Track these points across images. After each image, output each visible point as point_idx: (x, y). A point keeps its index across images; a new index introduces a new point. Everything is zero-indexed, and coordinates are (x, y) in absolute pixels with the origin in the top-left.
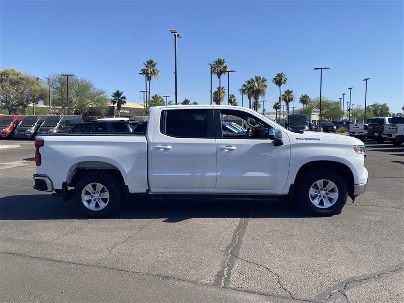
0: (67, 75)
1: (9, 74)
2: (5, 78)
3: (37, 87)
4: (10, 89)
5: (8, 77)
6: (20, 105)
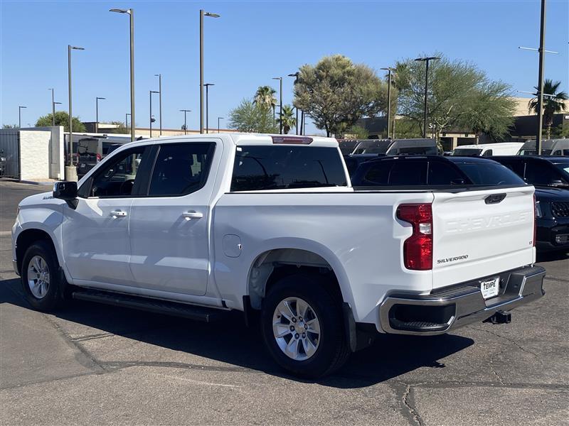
0: (427, 59)
1: (330, 68)
2: (325, 74)
3: (372, 87)
4: (328, 94)
5: (328, 72)
6: (343, 121)
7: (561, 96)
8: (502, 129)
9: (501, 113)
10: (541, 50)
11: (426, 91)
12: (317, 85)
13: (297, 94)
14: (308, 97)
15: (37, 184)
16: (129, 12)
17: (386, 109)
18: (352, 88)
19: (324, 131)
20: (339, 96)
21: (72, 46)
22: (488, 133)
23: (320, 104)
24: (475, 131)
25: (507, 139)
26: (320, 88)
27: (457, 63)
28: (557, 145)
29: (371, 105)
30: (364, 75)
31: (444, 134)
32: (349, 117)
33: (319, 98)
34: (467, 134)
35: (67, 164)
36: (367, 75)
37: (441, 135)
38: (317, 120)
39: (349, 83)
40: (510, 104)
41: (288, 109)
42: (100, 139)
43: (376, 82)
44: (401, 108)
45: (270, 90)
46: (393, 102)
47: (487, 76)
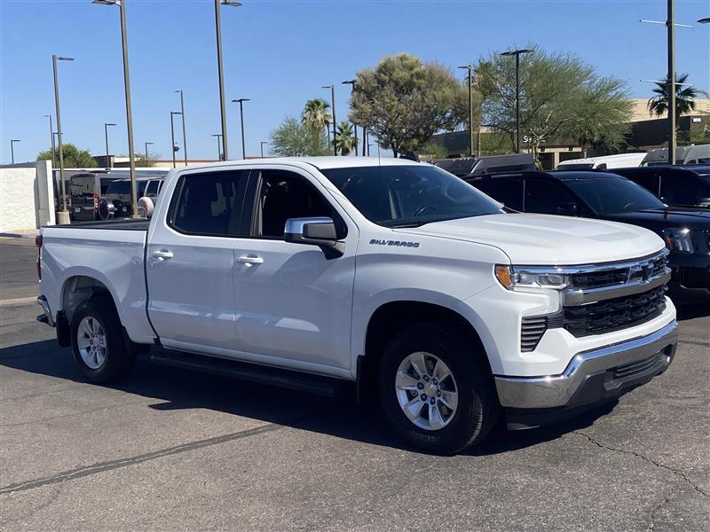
0: (517, 53)
1: (393, 69)
2: (387, 78)
3: (448, 92)
4: (392, 103)
5: (391, 75)
6: (414, 137)
7: (689, 92)
8: (617, 138)
9: (615, 118)
10: (669, 23)
11: (517, 94)
12: (377, 92)
13: (354, 106)
14: (367, 108)
15: (19, 236)
16: (118, 3)
17: (468, 119)
18: (423, 94)
19: (390, 152)
20: (406, 106)
21: (58, 56)
22: (600, 144)
23: (384, 116)
24: (582, 142)
25: (623, 149)
26: (382, 96)
27: (556, 57)
28: (689, 154)
29: (448, 114)
30: (437, 76)
31: (543, 148)
32: (421, 131)
33: (382, 110)
34: (571, 147)
35: (58, 209)
36: (441, 77)
37: (539, 151)
38: (380, 138)
39: (419, 89)
40: (625, 106)
41: (346, 127)
42: (97, 174)
43: (453, 85)
44: (487, 117)
45: (322, 104)
46: (476, 110)
47: (595, 72)
